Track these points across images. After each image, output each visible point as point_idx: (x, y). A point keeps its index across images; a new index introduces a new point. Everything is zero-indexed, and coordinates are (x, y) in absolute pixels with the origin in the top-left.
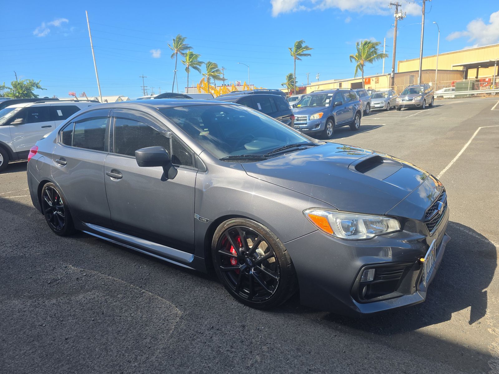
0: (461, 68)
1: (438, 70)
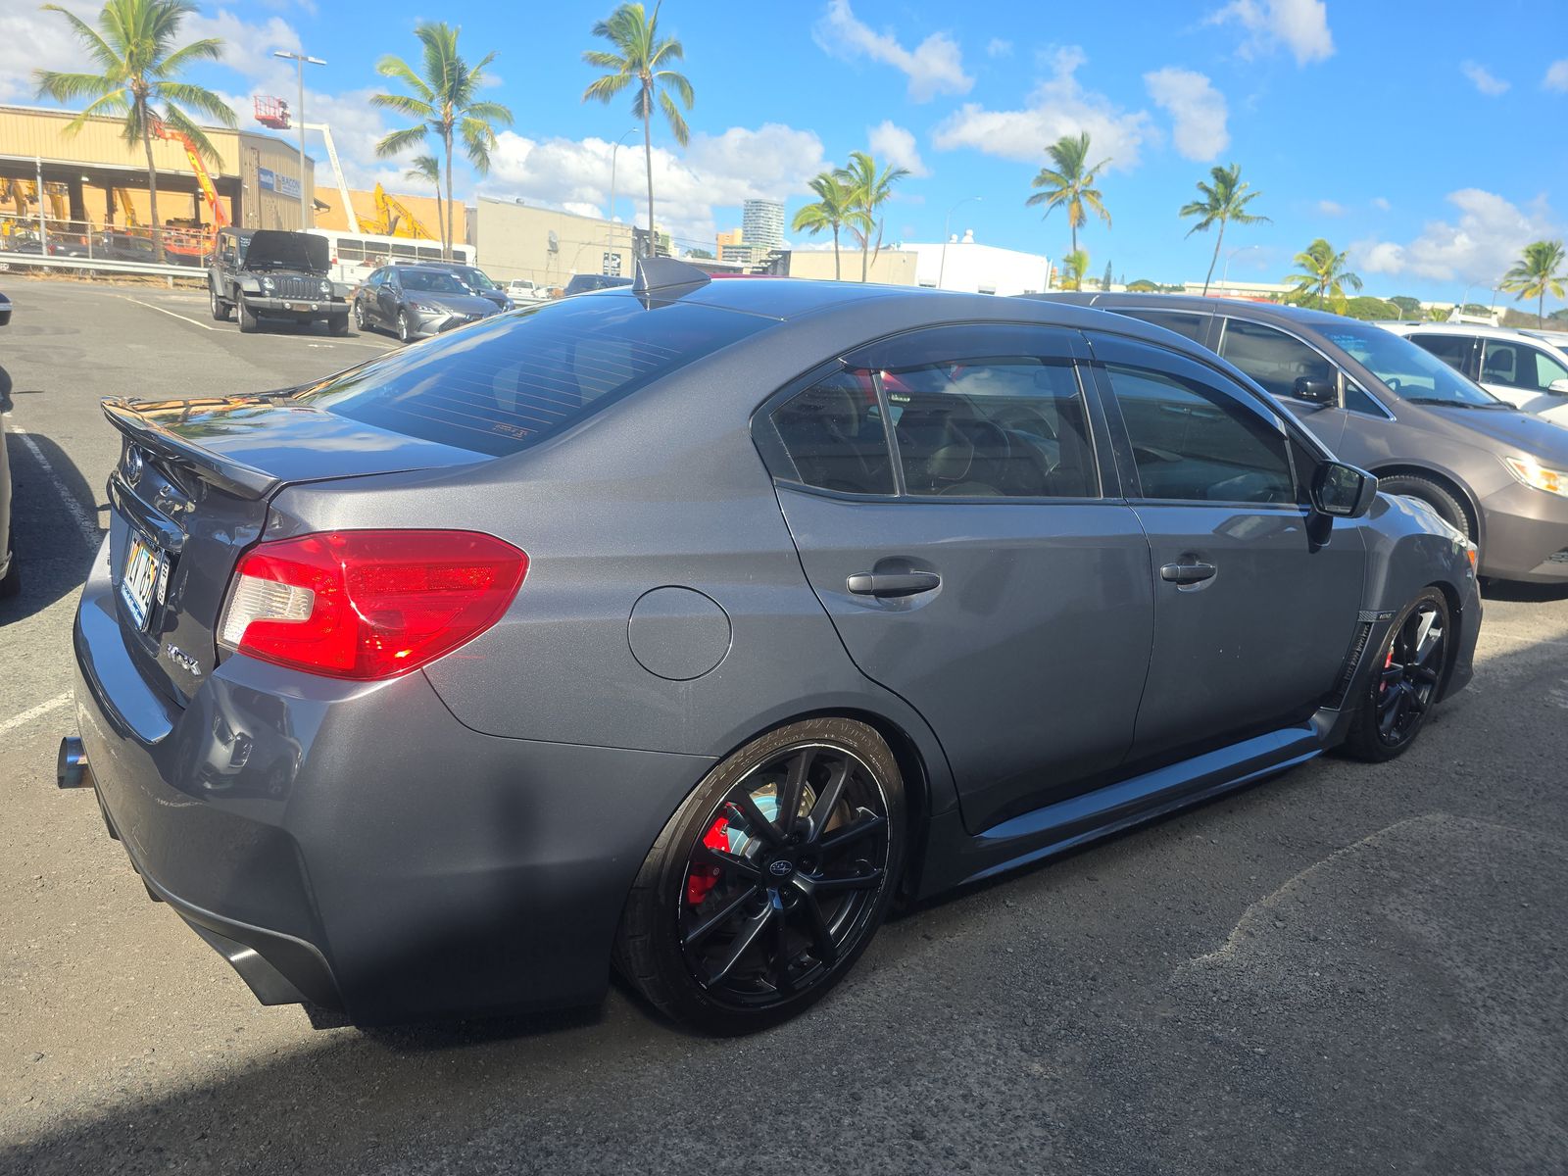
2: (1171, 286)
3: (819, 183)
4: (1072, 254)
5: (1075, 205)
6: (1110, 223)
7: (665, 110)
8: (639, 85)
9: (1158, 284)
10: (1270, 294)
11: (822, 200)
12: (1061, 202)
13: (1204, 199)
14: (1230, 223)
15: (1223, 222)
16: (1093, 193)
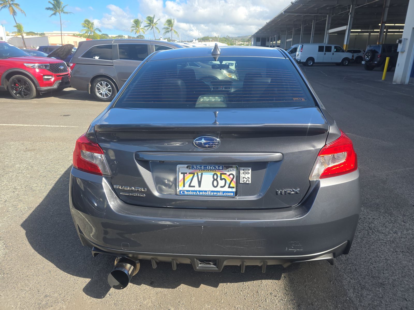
2: (40, 33)
4: (15, 24)
5: (11, 8)
6: (25, 15)
9: (36, 33)
10: (73, 34)
12: (5, 7)
13: (51, 6)
14: (62, 14)
15: (60, 14)
16: (16, 4)
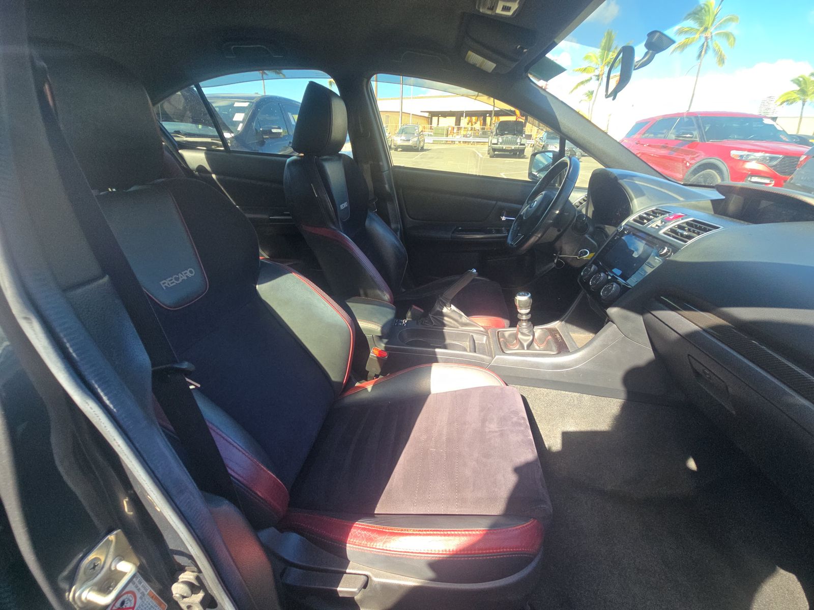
0: (427, 115)
1: (412, 114)
3: (799, 80)
7: (714, 50)
8: (703, 40)
11: (798, 88)
